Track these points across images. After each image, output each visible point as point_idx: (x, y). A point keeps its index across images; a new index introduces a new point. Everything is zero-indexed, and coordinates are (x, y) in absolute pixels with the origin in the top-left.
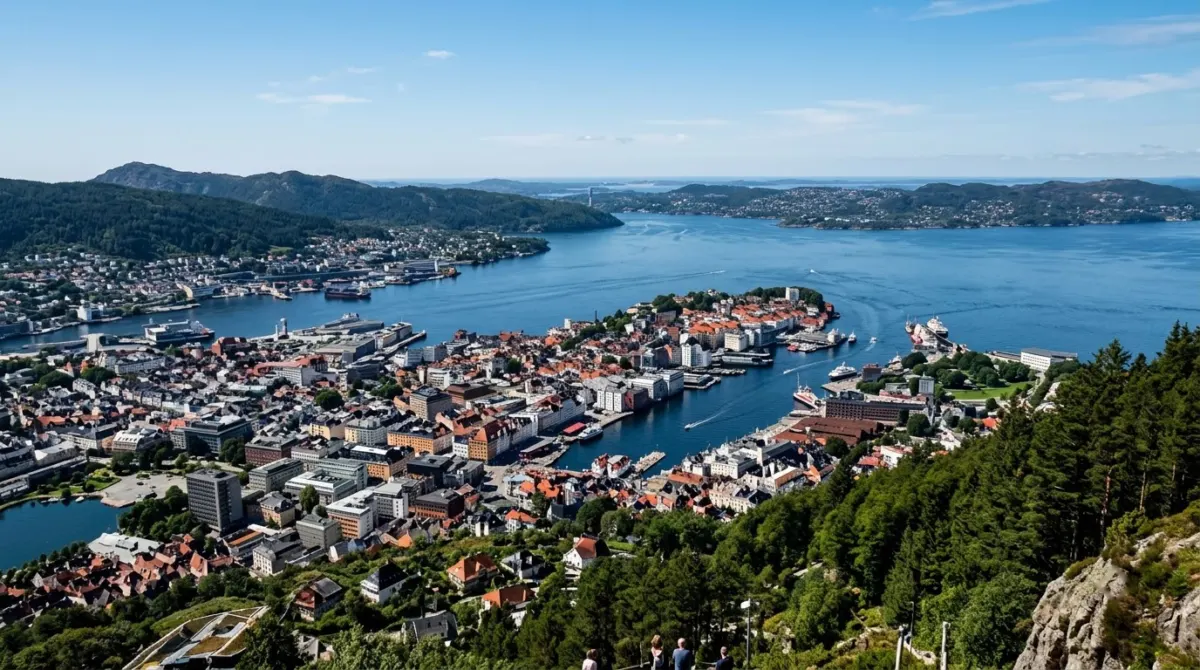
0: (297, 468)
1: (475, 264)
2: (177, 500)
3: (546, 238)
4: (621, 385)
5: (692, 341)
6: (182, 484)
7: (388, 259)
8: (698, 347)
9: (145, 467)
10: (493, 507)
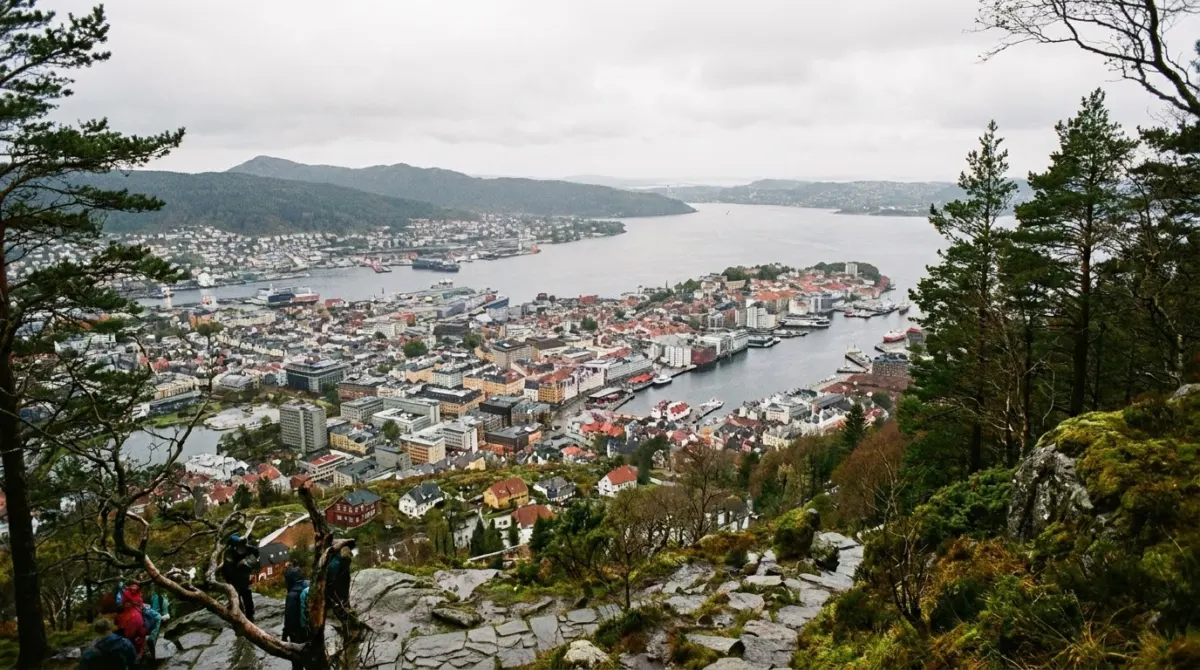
0: (379, 405)
1: (556, 241)
2: (270, 430)
3: (623, 221)
4: (690, 342)
5: (758, 305)
6: (275, 415)
7: (481, 238)
8: (763, 311)
9: (247, 400)
10: (556, 444)
